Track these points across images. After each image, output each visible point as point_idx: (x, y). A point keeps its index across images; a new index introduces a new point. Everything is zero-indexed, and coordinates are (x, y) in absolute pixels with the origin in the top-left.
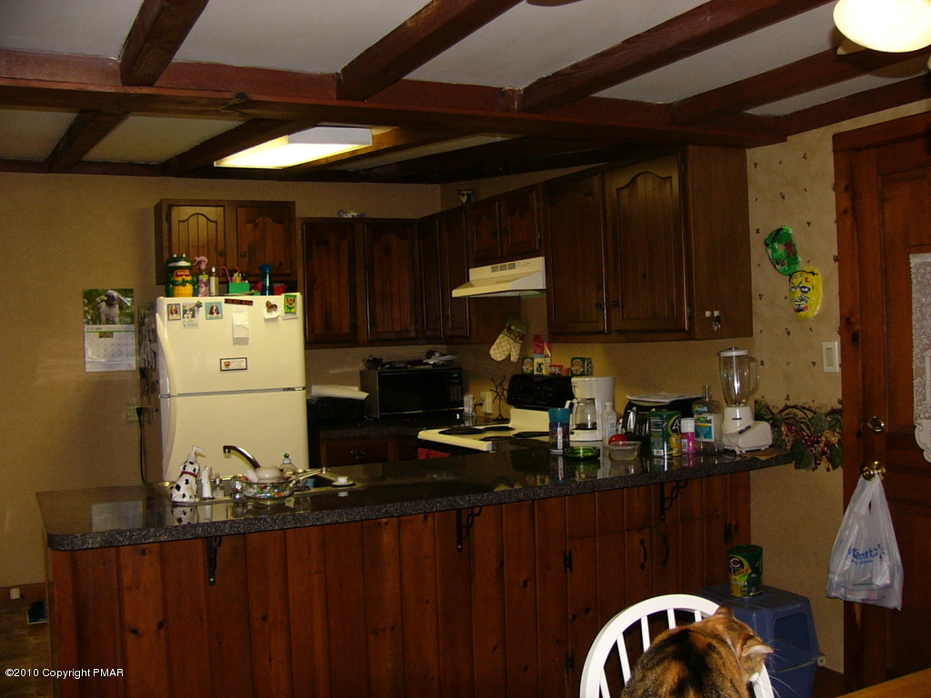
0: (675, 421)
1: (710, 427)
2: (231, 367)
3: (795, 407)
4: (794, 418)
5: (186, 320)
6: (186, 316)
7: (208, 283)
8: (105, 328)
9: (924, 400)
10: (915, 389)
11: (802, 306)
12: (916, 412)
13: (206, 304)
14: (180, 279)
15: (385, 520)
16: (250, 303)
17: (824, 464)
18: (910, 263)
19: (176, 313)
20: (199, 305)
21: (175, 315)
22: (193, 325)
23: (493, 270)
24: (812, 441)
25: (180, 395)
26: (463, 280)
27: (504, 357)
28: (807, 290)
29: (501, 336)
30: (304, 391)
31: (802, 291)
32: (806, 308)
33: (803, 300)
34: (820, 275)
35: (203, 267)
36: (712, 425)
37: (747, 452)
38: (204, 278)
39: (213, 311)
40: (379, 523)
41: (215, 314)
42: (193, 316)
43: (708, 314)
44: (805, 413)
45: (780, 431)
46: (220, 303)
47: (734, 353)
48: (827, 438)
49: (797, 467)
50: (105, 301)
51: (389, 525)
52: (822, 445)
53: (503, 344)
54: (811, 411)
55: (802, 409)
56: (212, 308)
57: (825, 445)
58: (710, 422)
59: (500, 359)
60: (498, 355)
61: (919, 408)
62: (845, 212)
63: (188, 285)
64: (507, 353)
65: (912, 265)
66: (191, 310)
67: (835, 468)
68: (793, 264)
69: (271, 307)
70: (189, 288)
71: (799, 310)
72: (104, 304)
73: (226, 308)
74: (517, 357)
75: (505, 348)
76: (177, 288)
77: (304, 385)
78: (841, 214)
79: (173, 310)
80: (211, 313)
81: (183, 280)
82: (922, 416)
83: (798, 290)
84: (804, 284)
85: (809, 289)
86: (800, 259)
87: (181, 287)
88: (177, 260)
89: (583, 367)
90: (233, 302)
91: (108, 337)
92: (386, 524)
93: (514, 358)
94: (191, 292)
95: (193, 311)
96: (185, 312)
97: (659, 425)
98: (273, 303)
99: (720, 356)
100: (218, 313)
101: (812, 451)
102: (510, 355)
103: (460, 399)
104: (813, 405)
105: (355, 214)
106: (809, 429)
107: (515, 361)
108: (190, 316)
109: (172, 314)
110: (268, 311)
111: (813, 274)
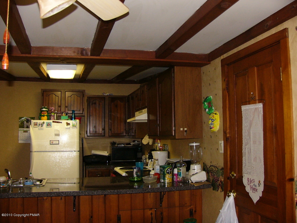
0: (168, 169)
1: (181, 172)
2: (53, 143)
3: (213, 166)
4: (212, 170)
5: (39, 127)
6: (39, 126)
7: (54, 116)
8: (25, 129)
9: (246, 166)
10: (243, 161)
11: (212, 127)
12: (243, 171)
13: (46, 122)
14: (43, 114)
15: (46, 198)
16: (61, 122)
17: (220, 190)
18: (241, 110)
19: (36, 125)
20: (44, 123)
21: (36, 126)
22: (42, 129)
23: (139, 113)
24: (217, 180)
25: (35, 152)
26: (134, 116)
27: (147, 143)
28: (213, 120)
29: (146, 136)
30: (79, 152)
31: (212, 121)
32: (213, 127)
33: (212, 124)
34: (218, 114)
35: (53, 111)
36: (181, 171)
37: (195, 182)
38: (53, 114)
39: (49, 125)
40: (44, 199)
41: (49, 126)
42: (42, 126)
43: (182, 129)
44: (215, 168)
45: (209, 175)
46: (51, 122)
47: (194, 144)
48: (221, 179)
49: (213, 189)
50: (26, 121)
51: (47, 200)
52: (219, 181)
53: (147, 139)
54: (217, 168)
55: (215, 167)
56: (48, 124)
57: (220, 181)
58: (180, 170)
59: (145, 144)
60: (145, 142)
61: (244, 169)
62: (224, 89)
63: (45, 116)
64: (148, 142)
65: (242, 110)
66: (41, 124)
67: (223, 191)
68: (211, 110)
69: (68, 124)
70: (46, 117)
71: (211, 128)
72: (25, 122)
73: (53, 124)
74: (152, 143)
75: (147, 140)
76: (42, 117)
77: (79, 150)
78: (223, 90)
79: (36, 124)
80: (48, 125)
81: (44, 115)
82: (245, 172)
83: (211, 120)
84: (212, 118)
85: (214, 120)
86: (213, 108)
87: (43, 117)
88: (43, 108)
89: (165, 147)
90: (55, 122)
91: (26, 132)
92: (46, 199)
93: (151, 143)
94: (47, 119)
95: (42, 125)
96: (39, 125)
97: (162, 170)
98: (68, 123)
99: (189, 145)
100: (50, 126)
101: (217, 184)
102: (149, 142)
103: (141, 157)
104: (217, 166)
105: (108, 94)
106: (216, 175)
107: (151, 144)
108: (41, 126)
109: (35, 125)
110: (67, 125)
111: (216, 114)
